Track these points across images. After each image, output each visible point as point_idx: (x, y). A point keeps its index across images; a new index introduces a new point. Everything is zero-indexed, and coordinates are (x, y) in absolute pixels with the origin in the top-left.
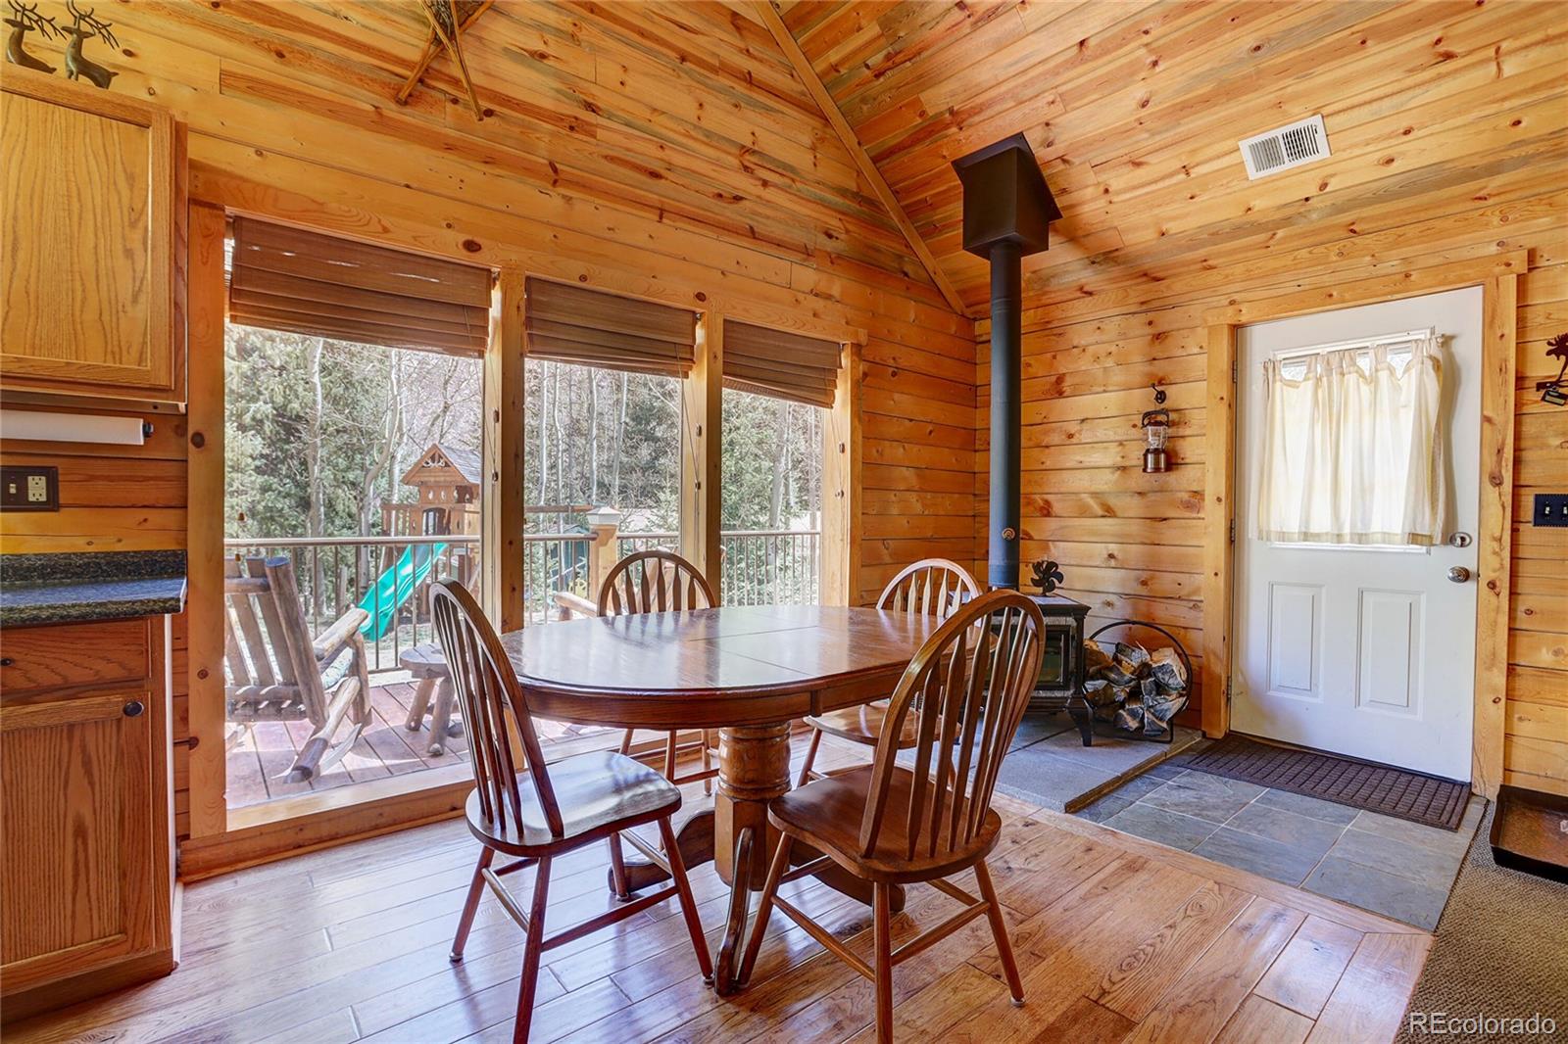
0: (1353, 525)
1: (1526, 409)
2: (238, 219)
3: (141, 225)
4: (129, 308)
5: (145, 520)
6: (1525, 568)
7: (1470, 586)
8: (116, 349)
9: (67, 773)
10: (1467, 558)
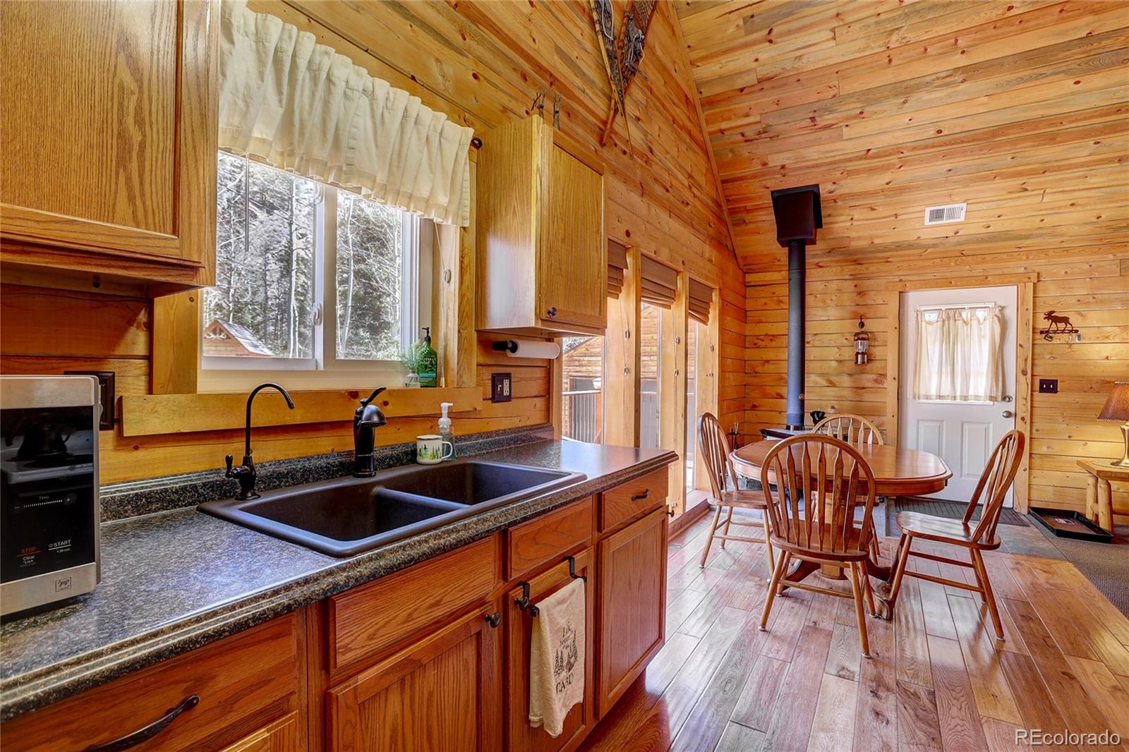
0: (962, 392)
1: (1036, 342)
5: (535, 405)
6: (1036, 411)
7: (1012, 419)
10: (1011, 407)
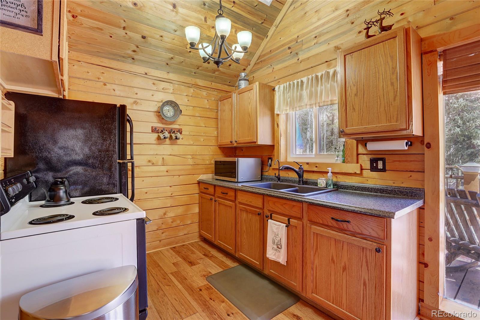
2: (444, 51)
3: (395, 72)
4: (393, 103)
5: (411, 176)
8: (390, 118)
9: (362, 263)
